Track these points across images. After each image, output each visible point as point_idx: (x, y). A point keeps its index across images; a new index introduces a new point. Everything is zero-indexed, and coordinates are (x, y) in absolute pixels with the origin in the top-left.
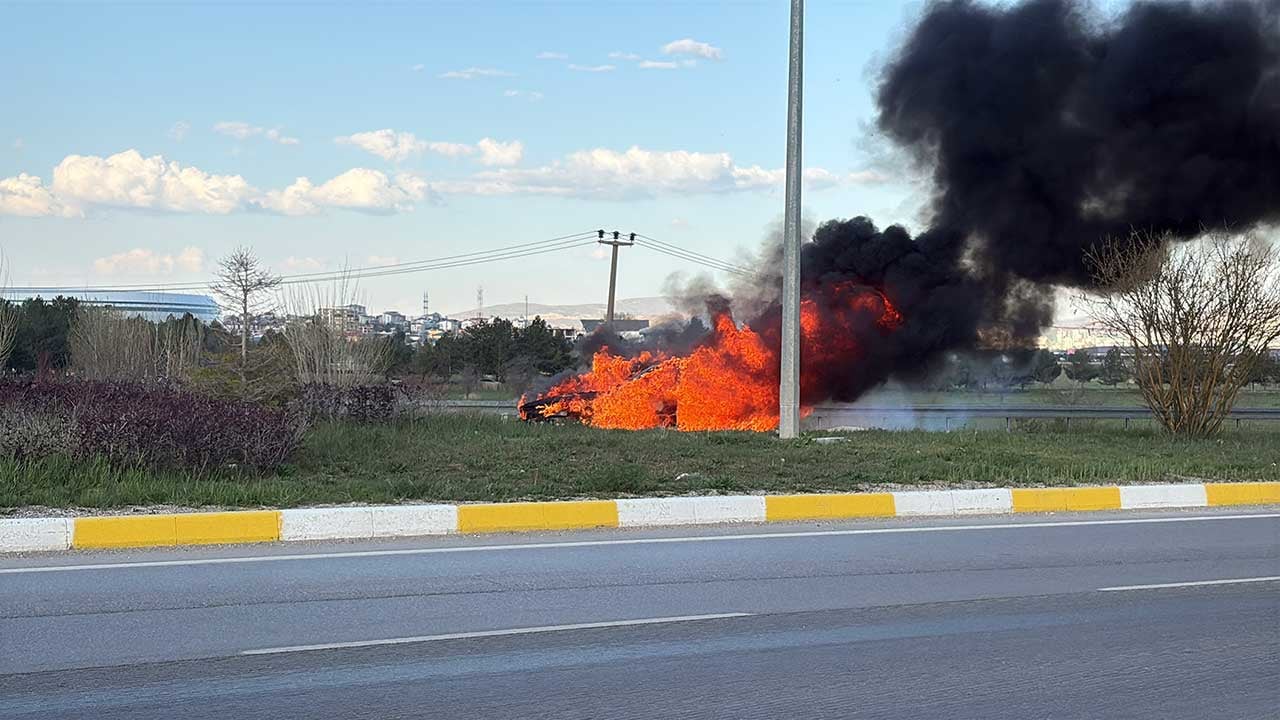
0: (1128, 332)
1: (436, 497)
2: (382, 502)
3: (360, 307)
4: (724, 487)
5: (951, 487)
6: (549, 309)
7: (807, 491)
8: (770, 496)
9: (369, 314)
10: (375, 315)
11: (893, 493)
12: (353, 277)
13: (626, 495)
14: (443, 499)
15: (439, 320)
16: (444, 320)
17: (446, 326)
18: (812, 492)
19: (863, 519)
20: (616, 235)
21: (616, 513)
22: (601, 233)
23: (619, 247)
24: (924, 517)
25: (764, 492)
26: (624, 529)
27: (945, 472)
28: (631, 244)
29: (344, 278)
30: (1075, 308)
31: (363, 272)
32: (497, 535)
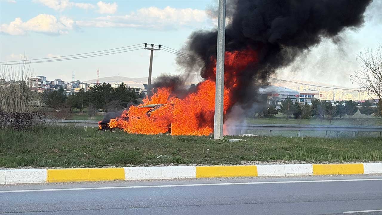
0: (377, 92)
1: (37, 165)
2: (12, 167)
3: (44, 77)
4: (177, 162)
5: (285, 163)
6: (129, 79)
7: (216, 164)
8: (198, 166)
9: (47, 80)
10: (51, 81)
11: (257, 166)
12: (28, 63)
13: (130, 165)
14: (41, 166)
15: (80, 84)
16: (81, 83)
17: (82, 86)
18: (218, 165)
19: (242, 177)
20: (153, 45)
21: (124, 174)
22: (146, 44)
23: (154, 51)
24: (271, 177)
25: (196, 164)
26: (128, 181)
27: (283, 156)
28: (159, 50)
29: (23, 63)
30: (353, 81)
31: (32, 61)
32: (65, 184)
